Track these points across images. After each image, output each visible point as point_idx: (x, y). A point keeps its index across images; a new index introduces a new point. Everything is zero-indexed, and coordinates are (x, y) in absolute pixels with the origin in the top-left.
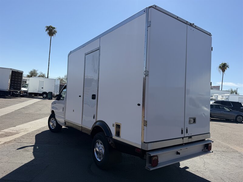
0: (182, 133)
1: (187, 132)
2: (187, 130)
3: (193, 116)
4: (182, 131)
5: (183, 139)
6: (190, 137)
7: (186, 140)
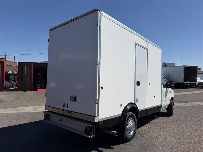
0: (64, 106)
1: (67, 107)
2: (67, 105)
3: (74, 95)
4: (64, 105)
5: (63, 111)
6: (69, 112)
7: (66, 113)
